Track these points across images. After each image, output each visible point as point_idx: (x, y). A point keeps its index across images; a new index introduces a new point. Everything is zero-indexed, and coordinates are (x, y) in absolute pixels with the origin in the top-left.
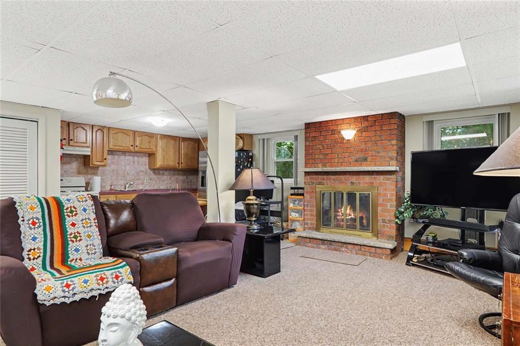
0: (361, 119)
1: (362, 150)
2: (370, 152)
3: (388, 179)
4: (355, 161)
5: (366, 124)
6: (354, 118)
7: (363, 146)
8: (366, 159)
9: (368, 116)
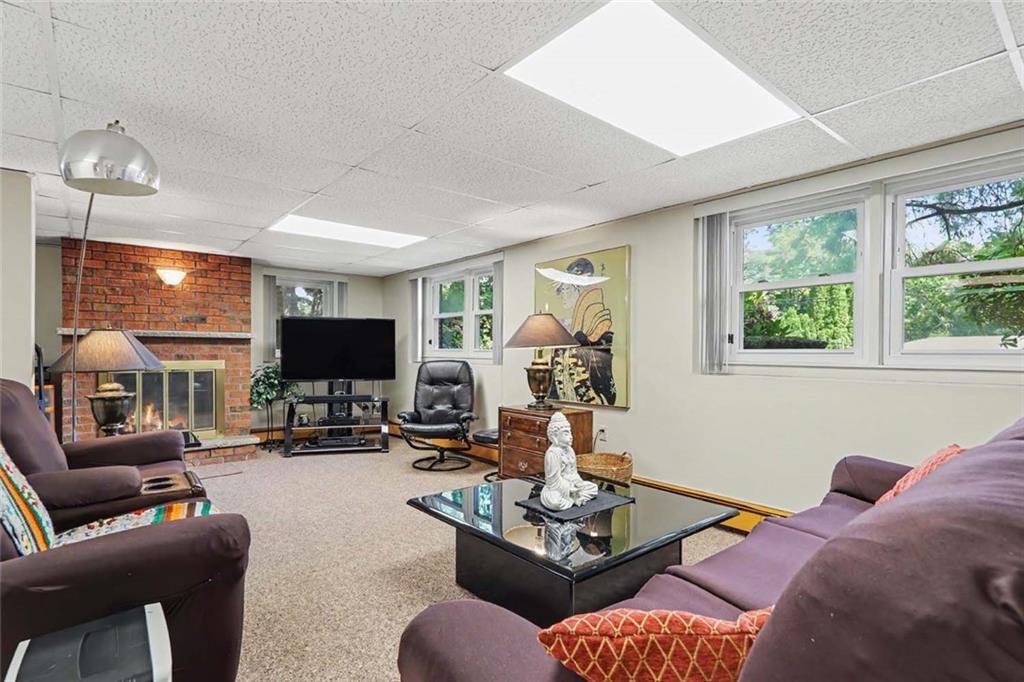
0: (194, 257)
1: (196, 306)
2: (211, 310)
3: (239, 350)
4: (183, 321)
5: (204, 266)
6: (182, 252)
7: (198, 299)
8: (203, 320)
9: (207, 255)
